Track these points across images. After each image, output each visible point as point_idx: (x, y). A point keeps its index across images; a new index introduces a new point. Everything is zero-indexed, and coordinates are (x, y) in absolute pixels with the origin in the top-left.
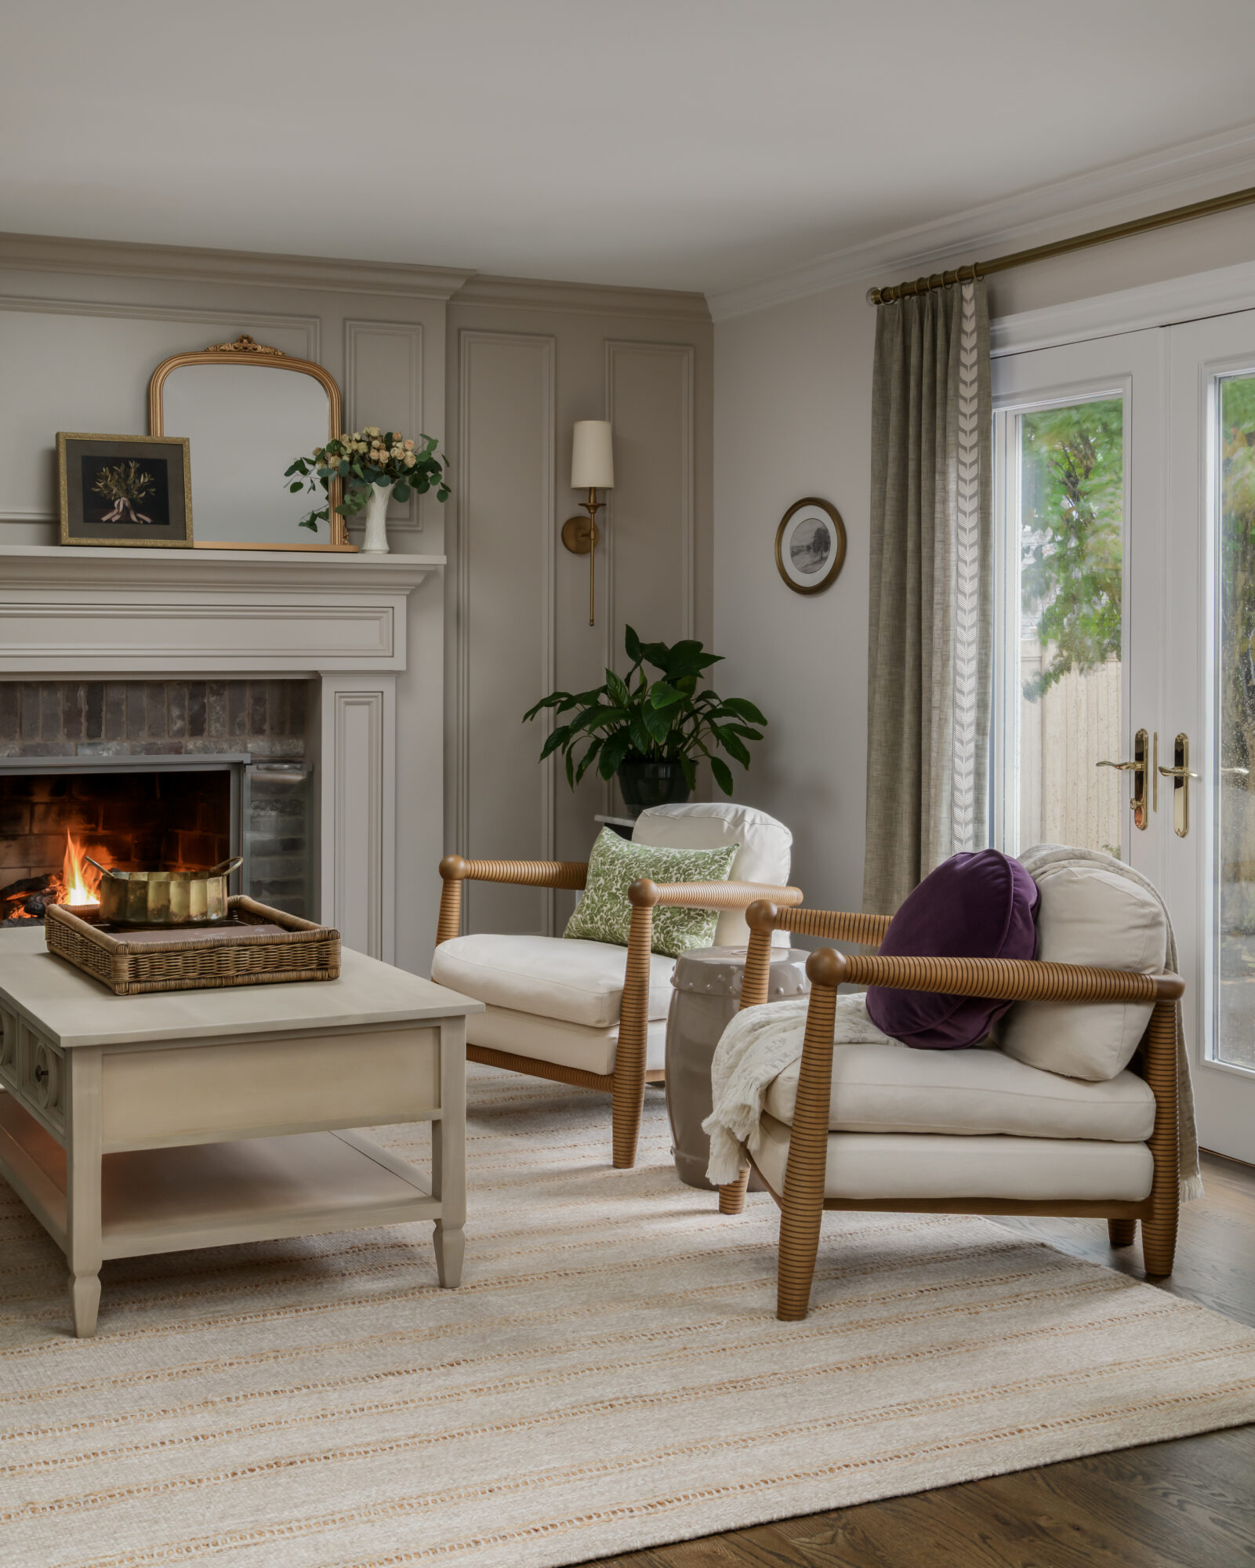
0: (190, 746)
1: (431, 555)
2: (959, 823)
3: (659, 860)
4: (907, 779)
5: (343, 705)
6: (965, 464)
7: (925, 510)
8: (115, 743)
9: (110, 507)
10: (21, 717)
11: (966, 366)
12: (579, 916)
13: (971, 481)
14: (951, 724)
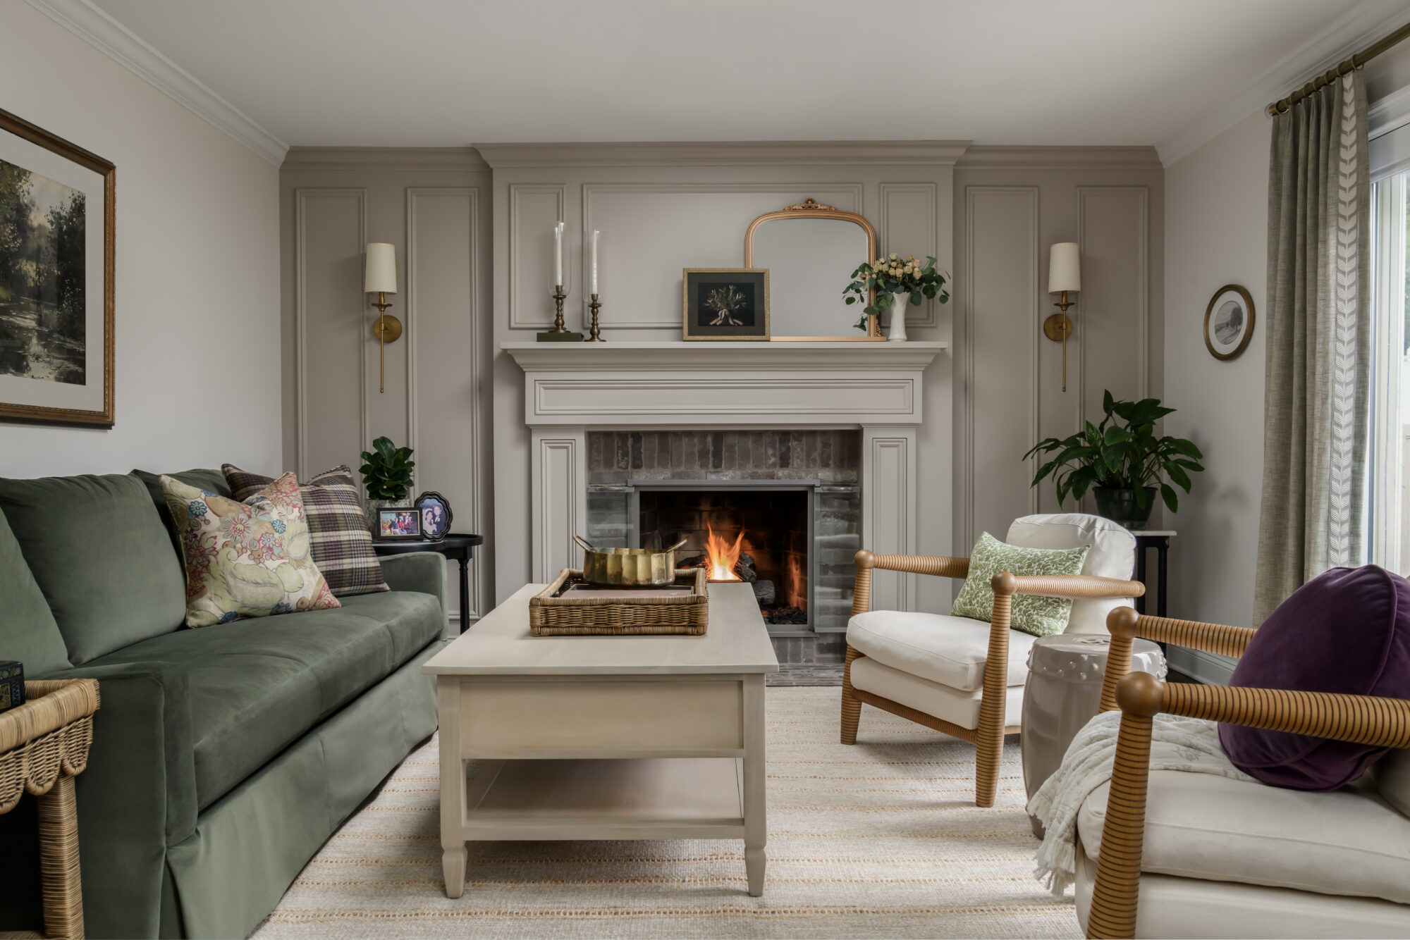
0: (780, 474)
1: (941, 341)
2: (1334, 536)
3: (1024, 557)
4: (1293, 500)
5: (878, 446)
6: (1344, 231)
7: (1309, 275)
8: (731, 471)
9: (716, 315)
10: (671, 455)
11: (1345, 147)
12: (961, 599)
13: (1350, 245)
14: (1329, 453)
